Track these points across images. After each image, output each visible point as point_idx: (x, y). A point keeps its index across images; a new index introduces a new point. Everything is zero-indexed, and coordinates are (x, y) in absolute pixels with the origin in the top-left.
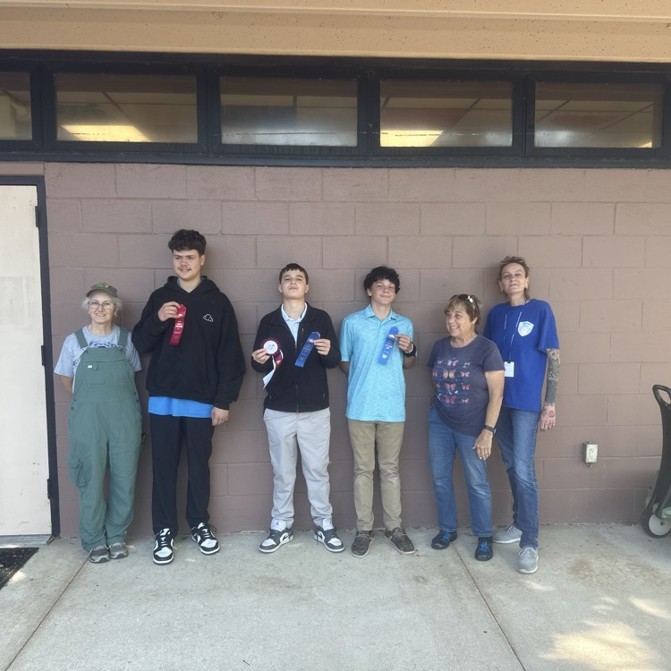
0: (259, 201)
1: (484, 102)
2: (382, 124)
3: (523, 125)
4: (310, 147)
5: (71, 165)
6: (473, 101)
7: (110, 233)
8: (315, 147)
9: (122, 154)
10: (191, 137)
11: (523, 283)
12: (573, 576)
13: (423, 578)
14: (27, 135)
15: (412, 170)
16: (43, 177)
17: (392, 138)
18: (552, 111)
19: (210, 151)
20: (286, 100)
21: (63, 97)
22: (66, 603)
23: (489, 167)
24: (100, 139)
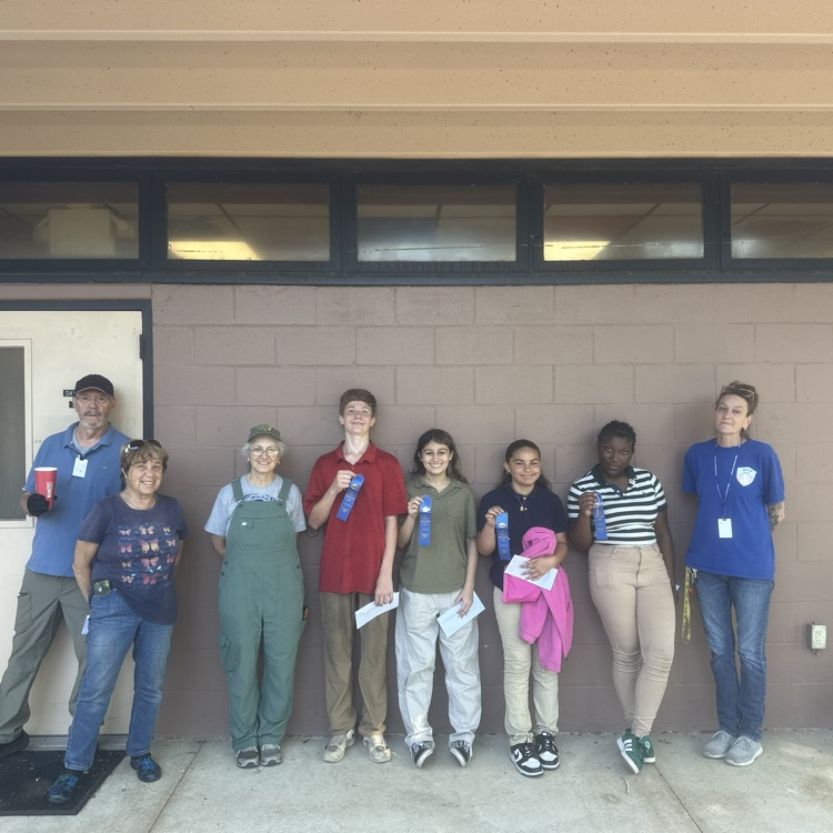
0: (400, 326)
1: (665, 207)
2: (545, 234)
3: (717, 234)
4: (461, 263)
5: (183, 287)
6: (652, 205)
7: (226, 366)
8: (466, 263)
9: (243, 274)
10: (321, 254)
11: (742, 421)
12: (808, 797)
13: (614, 797)
14: (133, 253)
15: (583, 287)
16: (150, 301)
17: (557, 250)
18: (746, 216)
19: (344, 270)
20: (429, 210)
21: (174, 209)
22: (170, 821)
23: (677, 283)
24: (217, 257)
